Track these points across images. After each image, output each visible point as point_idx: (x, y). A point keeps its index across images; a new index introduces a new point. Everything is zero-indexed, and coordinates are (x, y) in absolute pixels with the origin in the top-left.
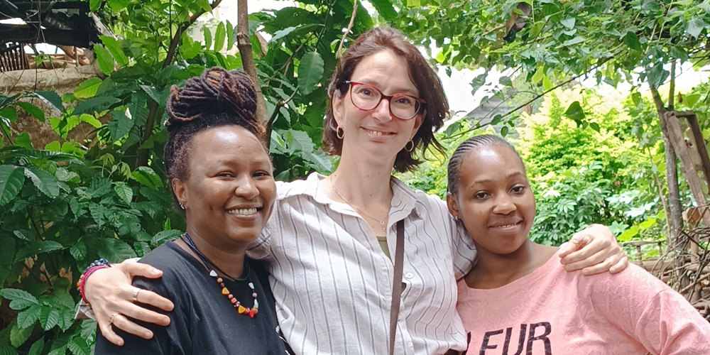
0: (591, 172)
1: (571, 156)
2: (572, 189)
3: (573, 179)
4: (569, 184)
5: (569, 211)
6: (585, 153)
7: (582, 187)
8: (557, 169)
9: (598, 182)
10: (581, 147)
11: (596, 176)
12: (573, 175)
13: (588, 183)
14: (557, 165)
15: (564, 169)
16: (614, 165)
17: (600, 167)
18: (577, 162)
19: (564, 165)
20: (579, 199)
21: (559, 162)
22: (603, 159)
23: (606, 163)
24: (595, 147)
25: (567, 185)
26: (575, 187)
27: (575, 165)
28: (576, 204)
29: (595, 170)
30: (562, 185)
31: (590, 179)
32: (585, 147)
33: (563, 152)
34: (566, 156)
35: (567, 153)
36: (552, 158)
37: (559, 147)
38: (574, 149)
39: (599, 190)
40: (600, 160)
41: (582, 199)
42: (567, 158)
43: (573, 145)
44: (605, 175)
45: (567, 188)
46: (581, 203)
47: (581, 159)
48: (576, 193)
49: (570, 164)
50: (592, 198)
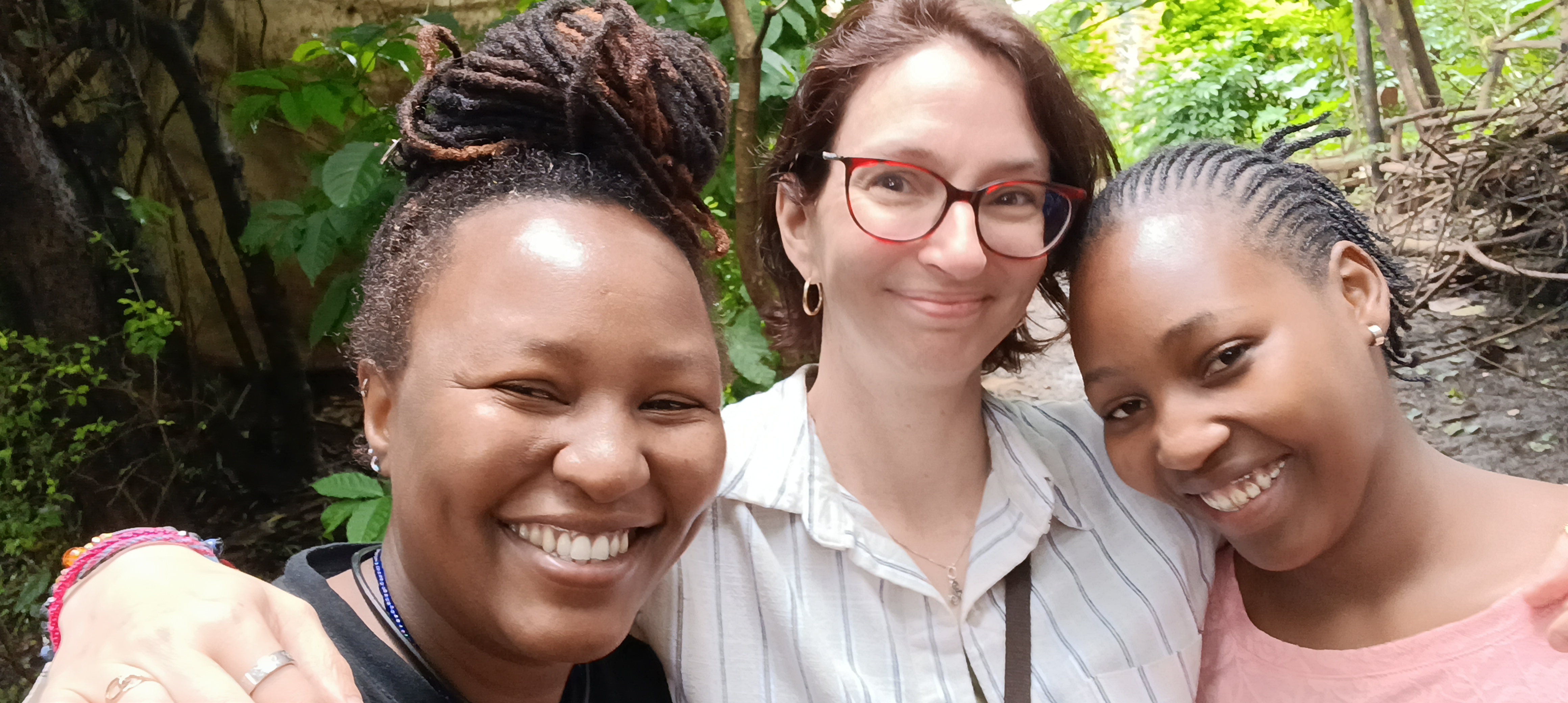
0: (1239, 44)
1: (1212, 27)
2: (1215, 69)
3: (1214, 55)
4: (1209, 62)
5: (1212, 96)
6: (1230, 21)
7: (1227, 65)
8: (1194, 44)
9: (1248, 57)
10: (1225, 14)
11: (1245, 49)
12: (1214, 51)
13: (1234, 59)
14: (1194, 40)
15: (1203, 45)
16: (1268, 35)
17: (1249, 38)
18: (1220, 33)
19: (1204, 38)
20: (1223, 80)
21: (1196, 35)
22: (1253, 27)
23: (1258, 32)
24: (1244, 12)
25: (1208, 64)
26: (1217, 66)
27: (1217, 38)
28: (1220, 87)
29: (1243, 42)
30: (1201, 64)
31: (1238, 54)
32: (1230, 14)
33: (1200, 23)
34: (1206, 27)
35: (1208, 23)
36: (1187, 31)
37: (1196, 16)
38: (1216, 17)
39: (1250, 68)
40: (1250, 29)
41: (1228, 81)
42: (1207, 30)
43: (1214, 13)
44: (1258, 48)
45: (1208, 68)
46: (1226, 87)
47: (1225, 29)
48: (1219, 74)
49: (1210, 37)
50: (1241, 78)
